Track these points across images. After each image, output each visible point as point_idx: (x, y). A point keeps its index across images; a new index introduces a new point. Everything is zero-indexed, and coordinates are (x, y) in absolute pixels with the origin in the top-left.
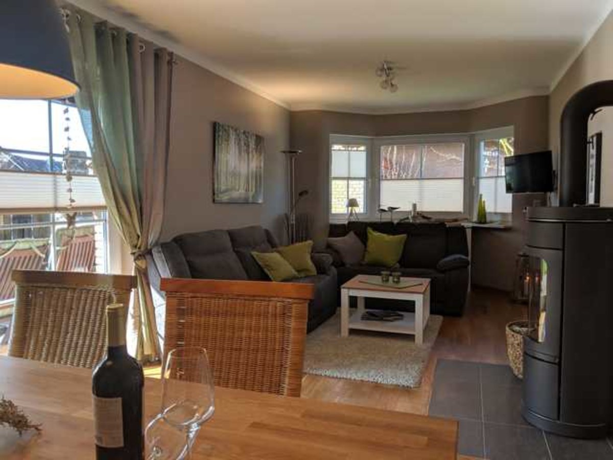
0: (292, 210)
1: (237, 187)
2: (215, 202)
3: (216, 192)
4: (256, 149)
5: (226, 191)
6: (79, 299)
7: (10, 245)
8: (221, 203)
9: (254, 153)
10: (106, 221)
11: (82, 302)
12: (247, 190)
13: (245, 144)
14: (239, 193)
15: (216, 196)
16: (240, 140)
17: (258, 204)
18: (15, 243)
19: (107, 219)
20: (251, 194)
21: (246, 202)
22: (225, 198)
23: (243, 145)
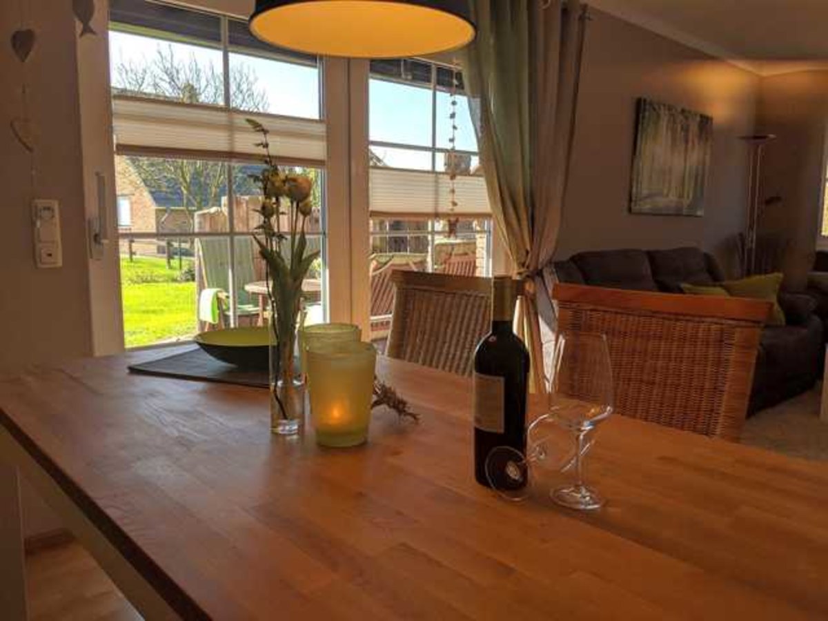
0: (751, 227)
1: (665, 191)
2: (633, 211)
3: (634, 199)
4: (700, 137)
5: (650, 196)
6: (459, 306)
7: (388, 259)
8: (641, 214)
9: (696, 141)
10: (490, 232)
11: (462, 309)
12: (681, 196)
13: (682, 128)
14: (669, 199)
15: (633, 204)
16: (674, 122)
17: (697, 216)
18: (393, 257)
19: (492, 230)
20: (686, 202)
21: (678, 214)
22: (646, 206)
23: (679, 129)
